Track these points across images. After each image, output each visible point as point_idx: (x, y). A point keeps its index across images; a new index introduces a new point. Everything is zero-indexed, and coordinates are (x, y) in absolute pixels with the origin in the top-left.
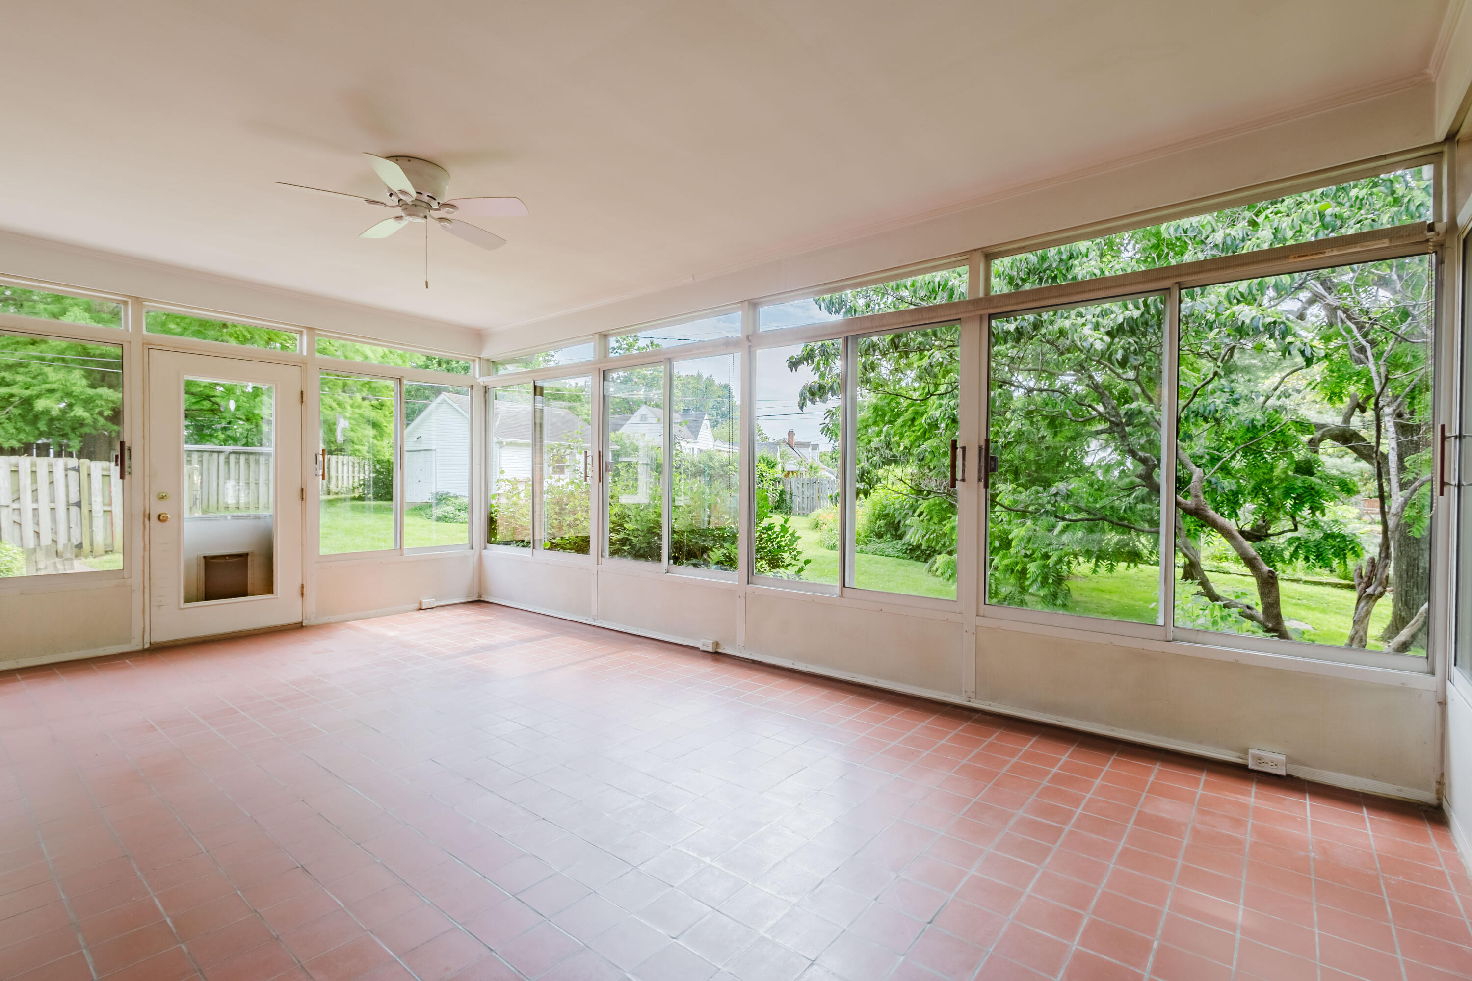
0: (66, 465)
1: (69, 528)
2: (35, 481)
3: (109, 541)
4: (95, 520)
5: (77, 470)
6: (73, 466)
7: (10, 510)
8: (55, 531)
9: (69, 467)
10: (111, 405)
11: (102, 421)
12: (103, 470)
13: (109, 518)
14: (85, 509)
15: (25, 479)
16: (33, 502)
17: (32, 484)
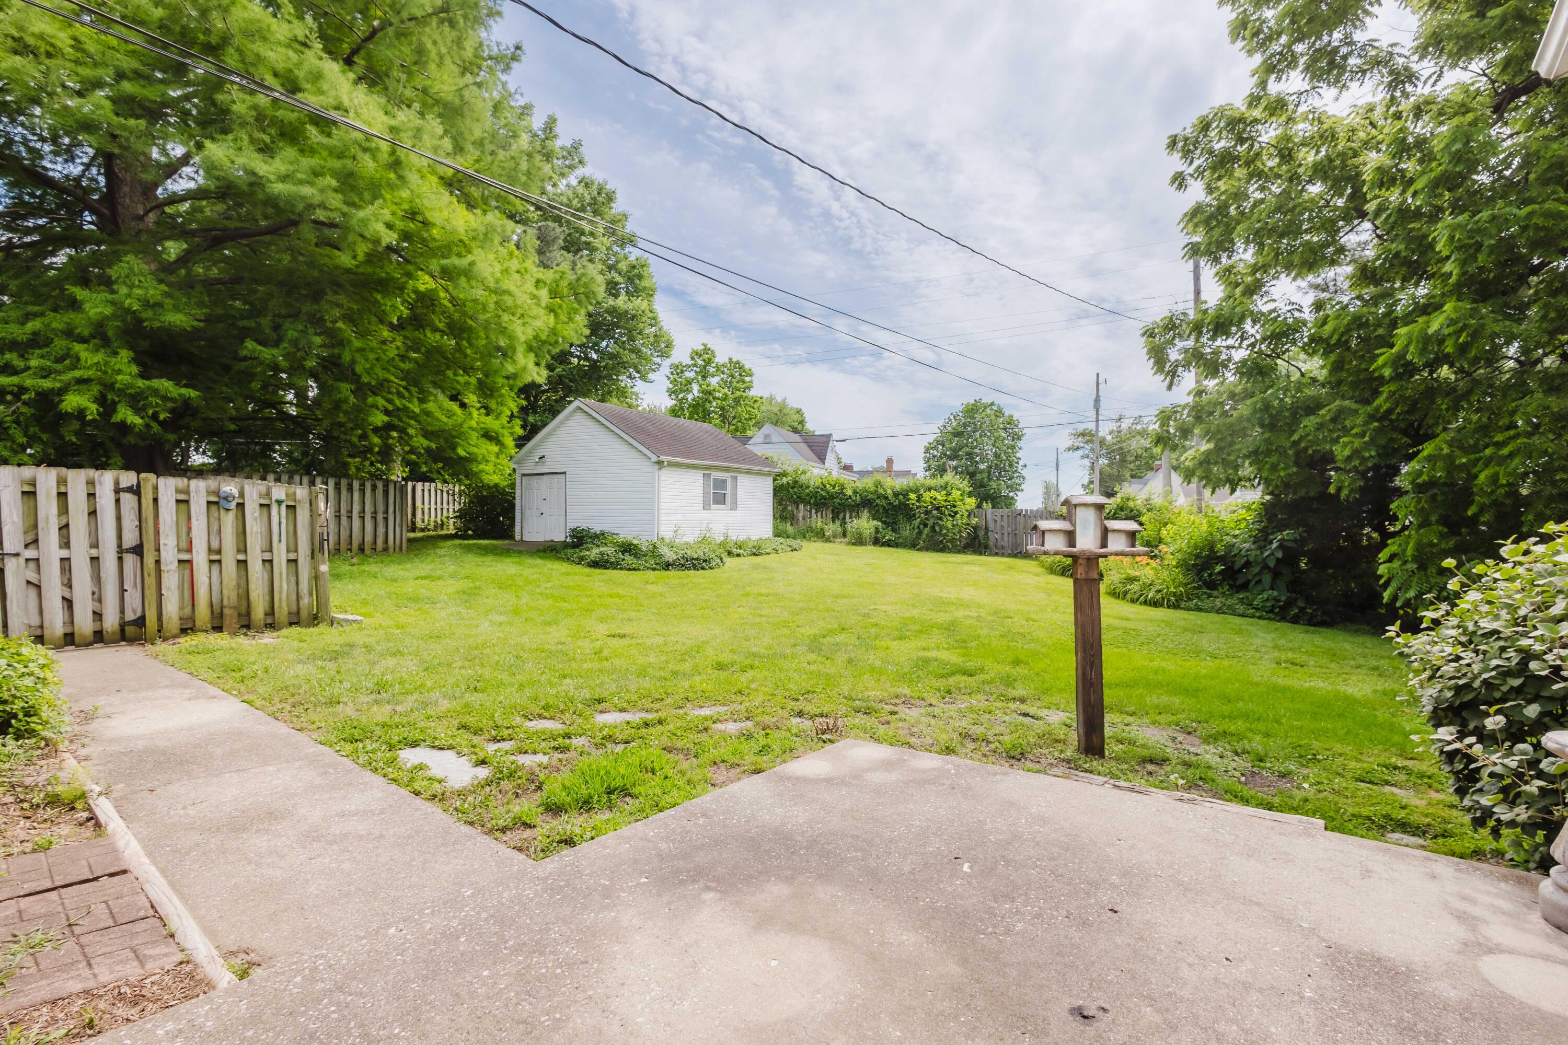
0: (117, 483)
1: (123, 591)
2: (64, 509)
3: (188, 611)
4: (164, 576)
5: (136, 491)
6: (129, 485)
7: (22, 560)
8: (98, 598)
9: (123, 485)
10: (170, 405)
11: (156, 428)
12: (178, 491)
13: (187, 572)
14: (149, 560)
15: (48, 506)
16: (61, 547)
17: (59, 515)
